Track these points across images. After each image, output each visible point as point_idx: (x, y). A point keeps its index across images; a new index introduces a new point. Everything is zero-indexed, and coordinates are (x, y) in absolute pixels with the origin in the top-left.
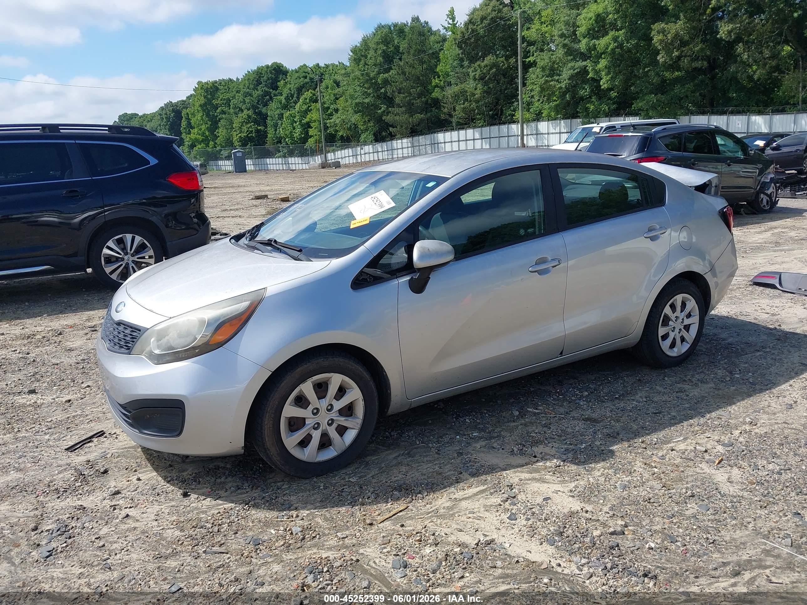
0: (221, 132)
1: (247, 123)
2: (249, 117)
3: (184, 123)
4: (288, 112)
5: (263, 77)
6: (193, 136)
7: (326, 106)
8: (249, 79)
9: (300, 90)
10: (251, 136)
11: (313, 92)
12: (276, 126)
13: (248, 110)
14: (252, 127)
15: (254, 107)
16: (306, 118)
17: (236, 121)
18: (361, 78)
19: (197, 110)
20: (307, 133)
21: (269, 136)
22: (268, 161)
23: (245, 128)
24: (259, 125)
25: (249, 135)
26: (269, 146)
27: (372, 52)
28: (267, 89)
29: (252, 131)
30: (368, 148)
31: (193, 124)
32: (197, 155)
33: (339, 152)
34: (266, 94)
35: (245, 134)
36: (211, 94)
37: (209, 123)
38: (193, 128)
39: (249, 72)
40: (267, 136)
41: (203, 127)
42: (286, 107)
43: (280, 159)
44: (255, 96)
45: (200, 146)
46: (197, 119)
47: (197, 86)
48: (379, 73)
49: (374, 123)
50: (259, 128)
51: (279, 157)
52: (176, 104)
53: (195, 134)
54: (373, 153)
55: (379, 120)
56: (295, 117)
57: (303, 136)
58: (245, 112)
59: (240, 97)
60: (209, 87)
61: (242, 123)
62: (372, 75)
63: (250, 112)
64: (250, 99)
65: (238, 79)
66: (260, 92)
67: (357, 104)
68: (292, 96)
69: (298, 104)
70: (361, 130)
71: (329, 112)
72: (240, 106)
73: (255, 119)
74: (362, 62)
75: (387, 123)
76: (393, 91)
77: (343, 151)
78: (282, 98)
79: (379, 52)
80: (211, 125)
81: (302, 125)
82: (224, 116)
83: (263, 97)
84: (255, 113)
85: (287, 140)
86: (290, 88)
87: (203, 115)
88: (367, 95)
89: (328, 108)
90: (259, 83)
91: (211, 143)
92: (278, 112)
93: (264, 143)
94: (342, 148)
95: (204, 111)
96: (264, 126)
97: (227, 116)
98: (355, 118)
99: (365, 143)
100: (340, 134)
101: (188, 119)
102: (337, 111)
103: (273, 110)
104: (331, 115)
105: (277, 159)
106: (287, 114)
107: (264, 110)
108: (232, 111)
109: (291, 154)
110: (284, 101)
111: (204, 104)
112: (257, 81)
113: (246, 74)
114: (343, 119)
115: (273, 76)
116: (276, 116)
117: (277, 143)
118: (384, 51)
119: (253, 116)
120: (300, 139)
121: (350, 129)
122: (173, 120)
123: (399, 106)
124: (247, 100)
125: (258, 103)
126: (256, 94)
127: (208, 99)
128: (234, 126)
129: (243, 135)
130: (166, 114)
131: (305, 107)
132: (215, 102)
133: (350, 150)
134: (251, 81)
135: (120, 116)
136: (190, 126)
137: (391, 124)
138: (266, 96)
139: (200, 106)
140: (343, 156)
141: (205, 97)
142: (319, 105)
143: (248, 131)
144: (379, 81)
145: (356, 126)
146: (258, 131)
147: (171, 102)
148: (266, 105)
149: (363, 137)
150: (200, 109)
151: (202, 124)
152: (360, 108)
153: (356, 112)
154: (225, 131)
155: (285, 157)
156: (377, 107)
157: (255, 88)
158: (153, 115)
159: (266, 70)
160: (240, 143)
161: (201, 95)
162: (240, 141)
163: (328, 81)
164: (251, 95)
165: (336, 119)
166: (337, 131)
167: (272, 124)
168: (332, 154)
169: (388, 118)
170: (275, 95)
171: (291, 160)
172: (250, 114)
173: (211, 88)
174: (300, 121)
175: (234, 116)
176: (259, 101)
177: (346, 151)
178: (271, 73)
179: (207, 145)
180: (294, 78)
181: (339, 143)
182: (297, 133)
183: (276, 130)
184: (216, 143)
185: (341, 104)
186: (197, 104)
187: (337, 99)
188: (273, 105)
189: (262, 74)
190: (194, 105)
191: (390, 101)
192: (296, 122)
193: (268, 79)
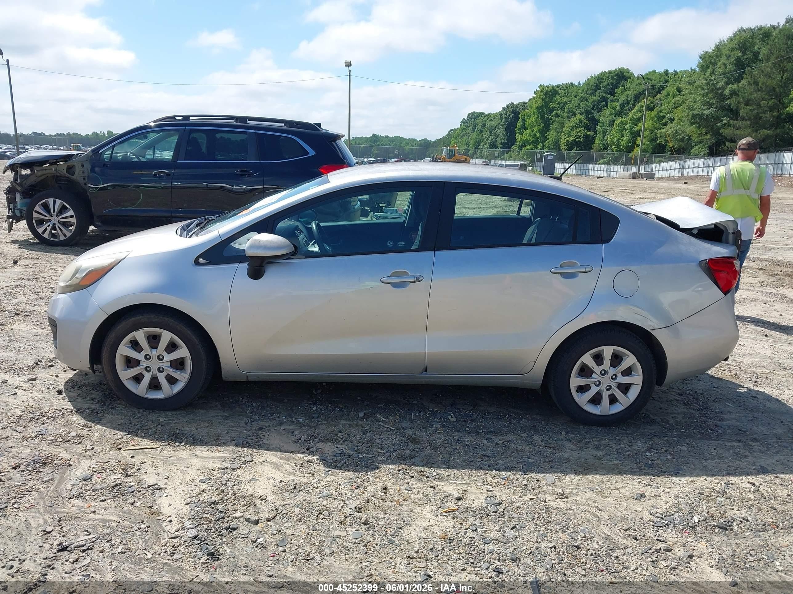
0: (552, 135)
1: (577, 128)
2: (581, 121)
3: (519, 124)
4: (620, 119)
5: (603, 82)
6: (524, 137)
7: (661, 114)
8: (588, 84)
9: (638, 97)
10: (579, 141)
11: (652, 99)
12: (605, 133)
13: (581, 114)
14: (582, 131)
15: (588, 112)
16: (637, 126)
17: (567, 125)
18: (706, 88)
19: (534, 112)
20: (634, 142)
21: (597, 142)
22: (591, 166)
23: (574, 132)
24: (589, 130)
25: (577, 140)
26: (594, 152)
27: (723, 60)
28: (604, 95)
29: (581, 136)
30: (699, 162)
31: (527, 126)
32: (524, 155)
33: (665, 164)
34: (604, 99)
35: (573, 139)
36: (549, 97)
37: (542, 125)
38: (526, 129)
39: (592, 77)
40: (595, 141)
41: (536, 129)
42: (619, 114)
43: (603, 166)
44: (591, 101)
45: (529, 147)
46: (532, 121)
47: (538, 89)
48: (727, 84)
49: (712, 135)
50: (588, 133)
51: (602, 164)
52: (517, 106)
53: (527, 135)
54: (703, 167)
55: (716, 133)
56: (626, 124)
57: (630, 144)
58: (578, 117)
59: (575, 101)
60: (549, 90)
61: (573, 127)
62: (719, 85)
63: (583, 117)
64: (585, 104)
65: (579, 84)
66: (597, 98)
67: (694, 116)
68: (628, 103)
69: (633, 111)
70: (695, 143)
71: (664, 121)
72: (574, 111)
73: (587, 124)
74: (710, 70)
75: (724, 136)
76: (739, 102)
77: (670, 163)
78: (617, 105)
79: (733, 59)
80: (543, 127)
81: (632, 133)
82: (557, 119)
83: (598, 103)
84: (588, 119)
85: (613, 147)
86: (628, 95)
87: (538, 117)
88: (710, 105)
89: (664, 117)
90: (598, 88)
91: (540, 145)
92: (610, 118)
93: (590, 149)
94: (671, 159)
95: (539, 113)
96: (594, 132)
97: (560, 119)
98: (690, 129)
99: (696, 156)
100: (671, 145)
101: (524, 120)
102: (672, 120)
103: (605, 116)
104: (666, 124)
105: (600, 165)
106: (619, 121)
107: (597, 116)
108: (566, 115)
109: (615, 161)
110: (618, 108)
111: (541, 107)
112: (596, 86)
113: (588, 79)
114: (676, 130)
115: (614, 81)
116: (608, 122)
117: (603, 149)
118: (738, 59)
119: (585, 121)
120: (626, 147)
121: (682, 140)
122: (511, 120)
123: (743, 119)
124: (582, 105)
125: (593, 109)
126: (592, 99)
127: (545, 102)
128: (564, 129)
129: (571, 139)
130: (506, 114)
131: (639, 115)
132: (551, 105)
133: (677, 163)
134: (589, 86)
135: (469, 115)
136: (524, 127)
137: (729, 138)
138: (602, 102)
139: (537, 108)
140: (669, 168)
141: (543, 100)
142: (654, 113)
143: (576, 136)
144: (727, 92)
145: (690, 138)
146: (586, 136)
147: (513, 104)
148: (600, 111)
149: (695, 150)
150: (536, 111)
151: (535, 126)
152: (697, 119)
153: (692, 124)
154: (555, 134)
155: (608, 163)
156: (718, 119)
157: (593, 94)
158: (495, 115)
159: (608, 75)
160: (566, 147)
161: (540, 98)
162: (567, 145)
163: (671, 89)
164: (587, 100)
165: (669, 130)
166: (667, 141)
167: (601, 130)
168: (658, 165)
169: (727, 132)
170: (612, 101)
171: (614, 168)
172: (582, 119)
173: (551, 91)
174: (631, 129)
175: (566, 119)
176: (594, 107)
177: (674, 163)
178: (612, 78)
179: (536, 147)
180: (634, 84)
181: (668, 154)
182: (624, 142)
183: (604, 137)
184: (544, 145)
185: (678, 113)
186: (534, 106)
187: (676, 108)
188: (607, 112)
189: (603, 79)
190: (531, 107)
191: (733, 113)
192: (626, 130)
193: (608, 84)
